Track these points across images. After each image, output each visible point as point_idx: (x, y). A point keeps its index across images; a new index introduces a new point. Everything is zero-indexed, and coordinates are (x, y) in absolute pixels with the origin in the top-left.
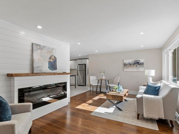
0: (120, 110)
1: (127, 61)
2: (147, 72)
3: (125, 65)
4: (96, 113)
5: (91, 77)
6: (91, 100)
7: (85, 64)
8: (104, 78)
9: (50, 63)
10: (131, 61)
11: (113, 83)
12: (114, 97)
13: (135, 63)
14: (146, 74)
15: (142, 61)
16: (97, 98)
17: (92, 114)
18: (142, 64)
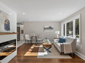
0: (50, 52)
1: (46, 27)
2: (56, 32)
3: (45, 28)
4: (40, 56)
5: (26, 35)
6: (30, 49)
7: (19, 27)
8: (34, 35)
9: (5, 25)
10: (48, 27)
11: (38, 38)
12: (47, 46)
13: (49, 28)
14: (56, 33)
15: (52, 27)
16: (32, 47)
17: (38, 57)
18: (53, 28)
